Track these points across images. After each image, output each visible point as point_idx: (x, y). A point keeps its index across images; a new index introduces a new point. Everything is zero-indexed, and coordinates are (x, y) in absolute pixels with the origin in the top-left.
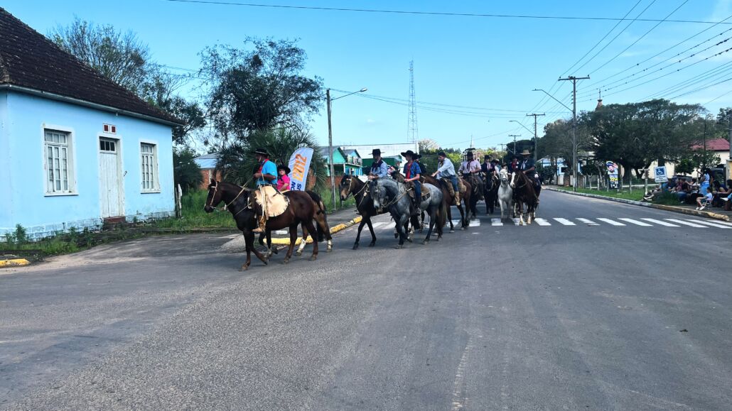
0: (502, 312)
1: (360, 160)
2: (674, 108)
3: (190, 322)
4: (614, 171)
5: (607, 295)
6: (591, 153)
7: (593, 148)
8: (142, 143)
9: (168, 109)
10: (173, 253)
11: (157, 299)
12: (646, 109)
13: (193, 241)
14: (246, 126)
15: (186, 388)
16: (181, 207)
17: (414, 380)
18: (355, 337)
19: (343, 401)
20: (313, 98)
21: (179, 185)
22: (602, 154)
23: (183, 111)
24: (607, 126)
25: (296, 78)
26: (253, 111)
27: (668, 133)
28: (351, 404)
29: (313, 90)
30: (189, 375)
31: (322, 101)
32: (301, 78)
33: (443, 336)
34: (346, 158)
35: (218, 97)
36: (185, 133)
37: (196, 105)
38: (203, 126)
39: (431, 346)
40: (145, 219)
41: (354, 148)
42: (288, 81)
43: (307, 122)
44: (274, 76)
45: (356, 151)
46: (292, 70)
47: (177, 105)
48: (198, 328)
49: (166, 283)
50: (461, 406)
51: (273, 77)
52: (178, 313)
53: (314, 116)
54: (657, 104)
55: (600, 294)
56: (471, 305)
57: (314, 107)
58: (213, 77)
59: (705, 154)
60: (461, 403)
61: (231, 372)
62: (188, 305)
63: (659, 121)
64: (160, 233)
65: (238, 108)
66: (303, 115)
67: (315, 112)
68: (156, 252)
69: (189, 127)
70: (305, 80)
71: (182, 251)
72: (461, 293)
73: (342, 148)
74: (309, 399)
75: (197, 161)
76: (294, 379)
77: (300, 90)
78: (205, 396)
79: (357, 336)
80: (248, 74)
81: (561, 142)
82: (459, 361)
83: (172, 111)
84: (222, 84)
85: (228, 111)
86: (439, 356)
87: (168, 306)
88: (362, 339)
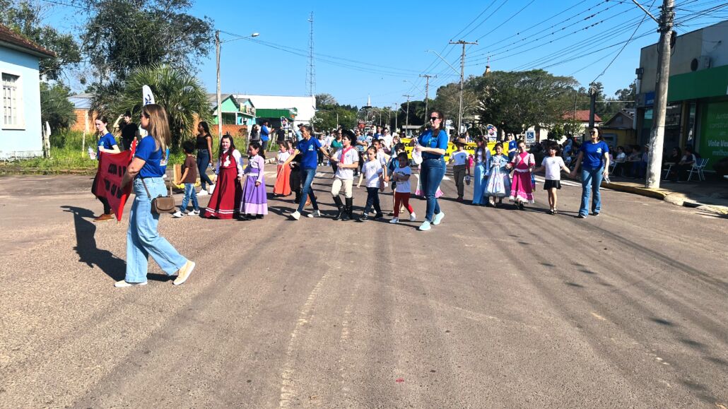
0: (365, 249)
1: (254, 110)
2: (551, 79)
3: (46, 256)
4: (493, 134)
5: (458, 236)
6: (477, 117)
7: (479, 112)
8: (3, 74)
9: (37, 39)
10: (37, 193)
11: (12, 235)
12: (527, 78)
13: (61, 182)
14: (126, 64)
15: (33, 313)
16: (49, 146)
17: (269, 302)
18: (218, 268)
19: (195, 320)
20: (202, 40)
21: (47, 123)
22: (486, 118)
23: (54, 42)
24: (491, 90)
25: (184, 17)
26: (134, 48)
27: (544, 102)
28: (203, 323)
29: (203, 31)
30: (38, 302)
31: (212, 44)
32: (190, 17)
33: (304, 268)
34: (238, 107)
35: (94, 30)
36: (58, 68)
37: (70, 37)
38: (79, 61)
39: (291, 275)
40: (7, 157)
41: (247, 97)
42: (174, 19)
43: (196, 65)
44: (159, 11)
45: (249, 100)
46: (180, 8)
47: (48, 34)
48: (54, 261)
49: (23, 220)
50: (306, 322)
51: (159, 13)
52: (34, 248)
53: (202, 59)
54: (537, 75)
55: (454, 235)
56: (337, 242)
57: (203, 50)
58: (89, 7)
59: (573, 123)
60: (306, 319)
61: (84, 298)
62: (48, 241)
63: (536, 91)
64: (24, 173)
65: (117, 43)
66: (190, 56)
67: (203, 55)
68: (17, 191)
69: (62, 61)
70: (194, 19)
71: (48, 191)
72: (330, 234)
73: (235, 96)
74: (162, 319)
75: (71, 100)
76: (150, 304)
77: (187, 30)
78: (53, 319)
79: (222, 268)
80: (129, 6)
81: (450, 104)
82: (314, 287)
83: (41, 42)
84: (100, 15)
85: (106, 46)
86: (296, 283)
87: (25, 242)
88: (226, 271)
